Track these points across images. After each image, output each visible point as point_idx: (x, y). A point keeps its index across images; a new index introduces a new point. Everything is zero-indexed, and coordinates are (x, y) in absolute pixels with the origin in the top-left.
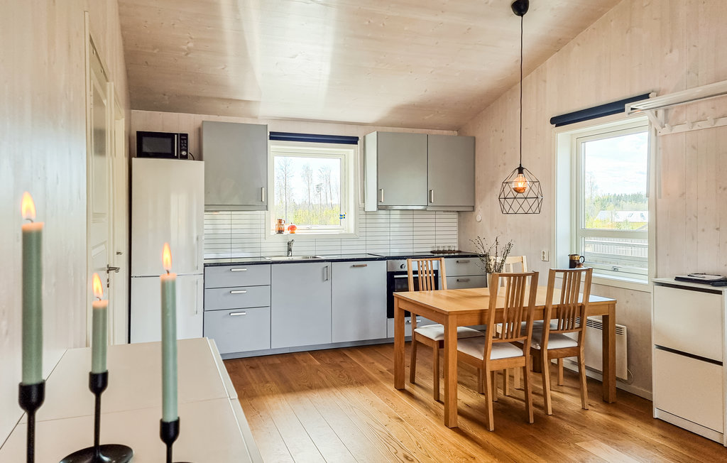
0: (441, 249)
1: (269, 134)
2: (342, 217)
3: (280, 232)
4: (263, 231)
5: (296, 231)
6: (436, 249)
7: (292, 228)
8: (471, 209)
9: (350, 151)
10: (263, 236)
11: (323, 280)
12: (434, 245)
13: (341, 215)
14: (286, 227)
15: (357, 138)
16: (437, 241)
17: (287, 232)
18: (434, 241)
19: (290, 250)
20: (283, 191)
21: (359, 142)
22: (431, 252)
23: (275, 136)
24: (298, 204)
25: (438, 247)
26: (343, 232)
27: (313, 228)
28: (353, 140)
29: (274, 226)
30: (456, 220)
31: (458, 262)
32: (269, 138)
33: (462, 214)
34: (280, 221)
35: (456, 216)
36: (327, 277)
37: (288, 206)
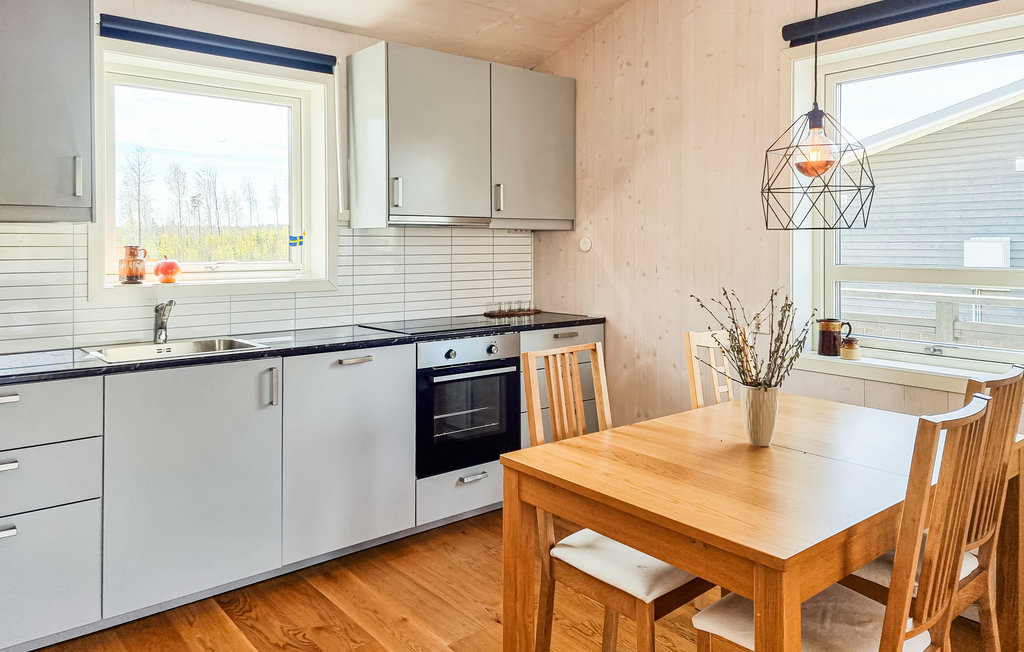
0: (505, 308)
1: (97, 20)
2: (295, 241)
3: (133, 278)
4: (81, 278)
5: (177, 278)
6: (495, 309)
7: (168, 270)
8: (568, 226)
9: (315, 88)
10: (81, 291)
11: (261, 406)
12: (490, 300)
13: (292, 238)
14: (149, 266)
15: (333, 59)
16: (497, 292)
17: (151, 280)
18: (489, 292)
19: (160, 326)
20: (134, 204)
21: (336, 69)
22: (486, 315)
23: (115, 28)
24: (160, 224)
25: (500, 303)
26: (298, 276)
27: (222, 267)
28: (323, 64)
29: (114, 264)
30: (529, 249)
31: (556, 336)
32: (96, 30)
33: (543, 236)
34: (132, 252)
35: (528, 240)
36: (271, 397)
37: (143, 228)
